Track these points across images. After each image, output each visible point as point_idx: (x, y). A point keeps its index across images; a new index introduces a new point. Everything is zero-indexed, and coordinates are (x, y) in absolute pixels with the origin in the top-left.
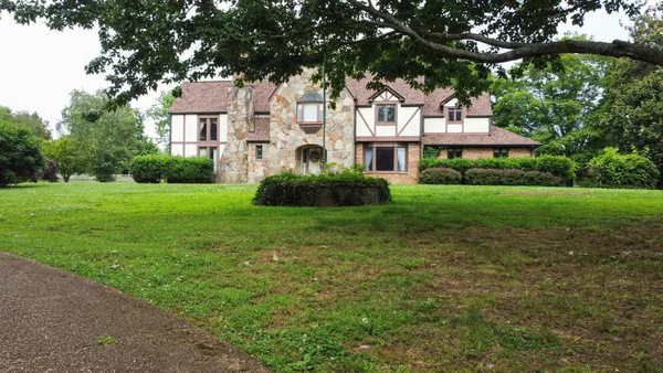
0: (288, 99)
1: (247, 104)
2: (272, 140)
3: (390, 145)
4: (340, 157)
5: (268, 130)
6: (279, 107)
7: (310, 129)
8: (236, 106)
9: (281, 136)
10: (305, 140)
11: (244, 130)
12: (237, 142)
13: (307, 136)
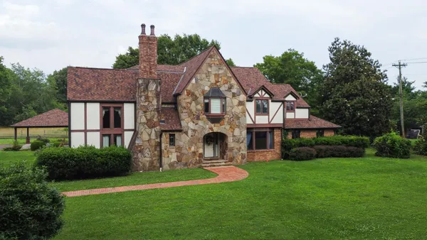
0: (196, 93)
1: (157, 95)
2: (185, 129)
3: (264, 130)
4: (238, 142)
5: (179, 120)
6: (189, 100)
7: (216, 119)
8: (147, 98)
9: (191, 125)
10: (211, 129)
11: (155, 120)
12: (148, 130)
13: (213, 125)
